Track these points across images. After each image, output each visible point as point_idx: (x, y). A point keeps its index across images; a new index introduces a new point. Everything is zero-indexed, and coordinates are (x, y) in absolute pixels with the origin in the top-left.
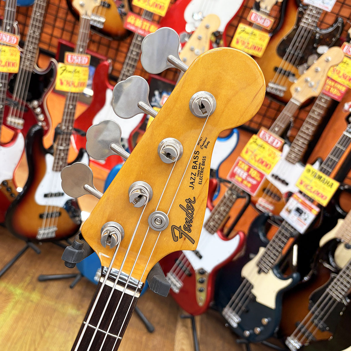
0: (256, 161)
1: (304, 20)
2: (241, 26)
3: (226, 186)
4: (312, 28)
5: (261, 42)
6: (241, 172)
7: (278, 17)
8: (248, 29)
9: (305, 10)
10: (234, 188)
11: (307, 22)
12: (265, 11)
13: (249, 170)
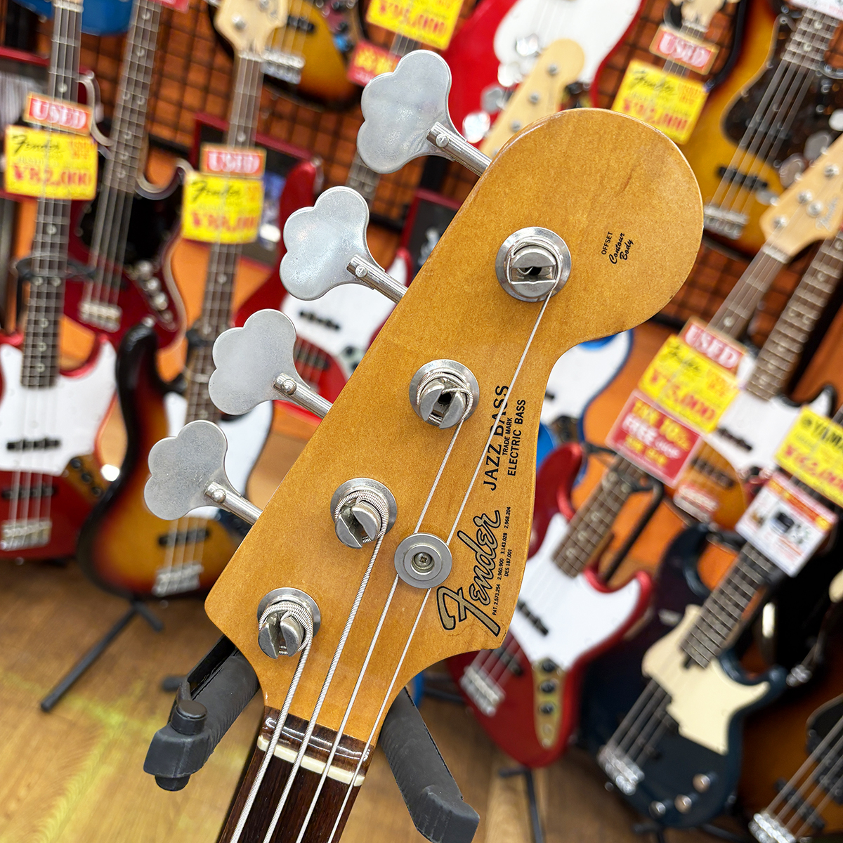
0: (676, 400)
1: (792, 48)
2: (636, 68)
3: (604, 463)
4: (813, 67)
5: (684, 107)
6: (641, 429)
7: (727, 42)
8: (654, 74)
9: (795, 21)
10: (622, 467)
11: (800, 51)
12: (695, 28)
13: (659, 424)
